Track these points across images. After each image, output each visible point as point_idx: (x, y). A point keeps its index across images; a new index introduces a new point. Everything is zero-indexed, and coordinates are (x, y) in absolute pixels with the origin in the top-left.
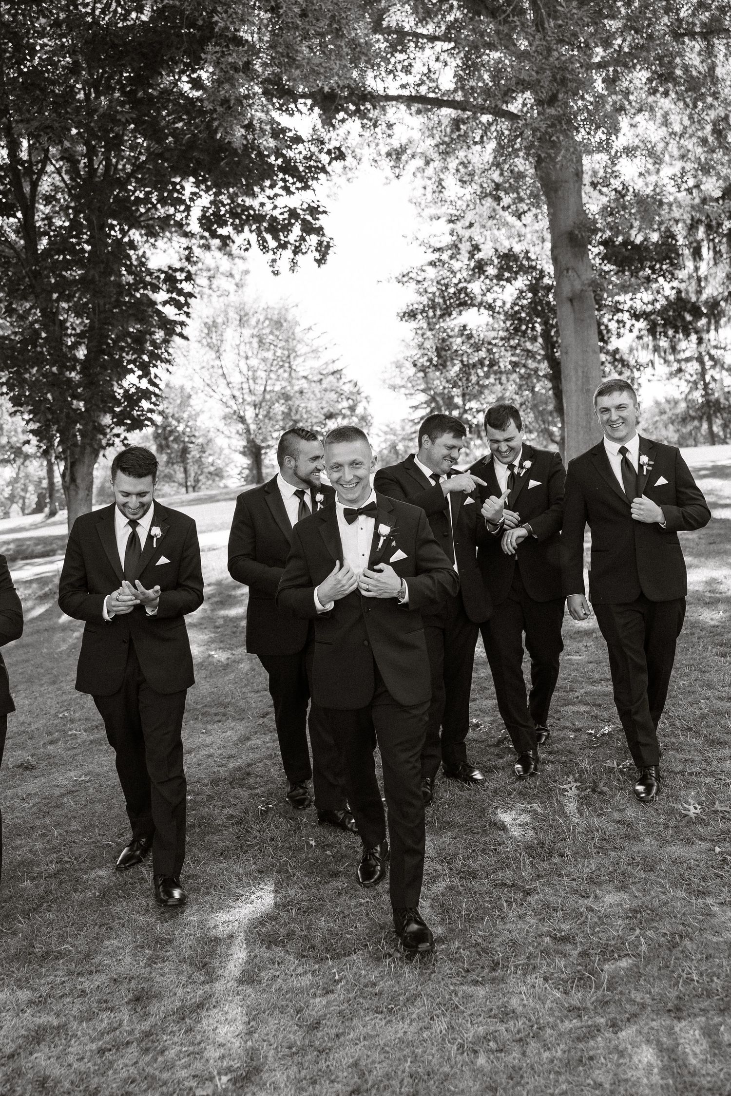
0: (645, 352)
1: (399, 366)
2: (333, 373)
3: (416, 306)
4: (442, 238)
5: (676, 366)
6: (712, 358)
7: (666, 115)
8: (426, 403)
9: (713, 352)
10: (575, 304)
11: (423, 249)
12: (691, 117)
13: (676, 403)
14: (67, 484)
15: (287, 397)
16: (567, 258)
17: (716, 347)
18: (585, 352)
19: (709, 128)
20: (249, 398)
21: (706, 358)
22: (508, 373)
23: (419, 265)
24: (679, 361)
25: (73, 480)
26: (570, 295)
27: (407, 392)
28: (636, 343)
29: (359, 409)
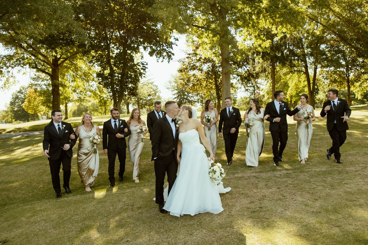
0: (239, 84)
1: (170, 82)
2: (151, 83)
3: (182, 68)
4: (190, 51)
6: (257, 86)
8: (177, 93)
10: (226, 75)
11: (185, 54)
13: (247, 98)
16: (225, 64)
21: (256, 86)
22: (204, 87)
23: (184, 58)
26: (225, 73)
27: (172, 90)
28: (238, 82)
29: (157, 94)
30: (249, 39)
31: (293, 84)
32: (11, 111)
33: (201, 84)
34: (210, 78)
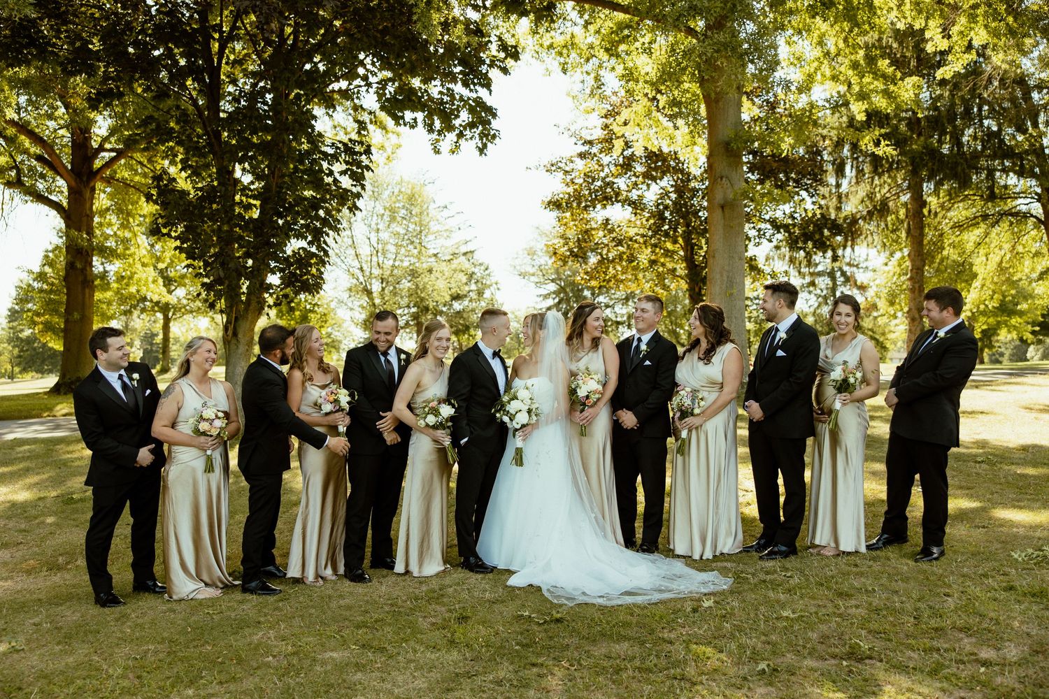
0: (781, 262)
1: (532, 253)
2: (465, 254)
3: (561, 196)
4: (594, 131)
5: (808, 279)
6: (843, 274)
7: (822, 36)
8: (554, 293)
9: (846, 268)
10: (726, 211)
11: (574, 140)
12: (846, 40)
14: (229, 338)
15: (414, 274)
16: (721, 167)
17: (849, 264)
18: (731, 257)
19: (862, 53)
20: (376, 272)
21: (838, 274)
22: (645, 270)
23: (568, 156)
24: (812, 274)
25: (235, 334)
26: (722, 202)
27: (537, 280)
28: (773, 253)
29: (487, 294)
30: (828, 73)
31: (993, 265)
32: (10, 341)
33: (632, 259)
34: (666, 234)
